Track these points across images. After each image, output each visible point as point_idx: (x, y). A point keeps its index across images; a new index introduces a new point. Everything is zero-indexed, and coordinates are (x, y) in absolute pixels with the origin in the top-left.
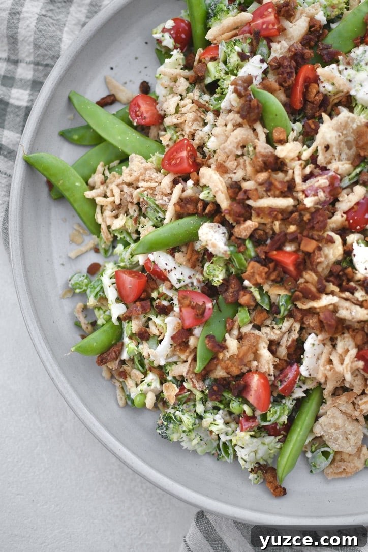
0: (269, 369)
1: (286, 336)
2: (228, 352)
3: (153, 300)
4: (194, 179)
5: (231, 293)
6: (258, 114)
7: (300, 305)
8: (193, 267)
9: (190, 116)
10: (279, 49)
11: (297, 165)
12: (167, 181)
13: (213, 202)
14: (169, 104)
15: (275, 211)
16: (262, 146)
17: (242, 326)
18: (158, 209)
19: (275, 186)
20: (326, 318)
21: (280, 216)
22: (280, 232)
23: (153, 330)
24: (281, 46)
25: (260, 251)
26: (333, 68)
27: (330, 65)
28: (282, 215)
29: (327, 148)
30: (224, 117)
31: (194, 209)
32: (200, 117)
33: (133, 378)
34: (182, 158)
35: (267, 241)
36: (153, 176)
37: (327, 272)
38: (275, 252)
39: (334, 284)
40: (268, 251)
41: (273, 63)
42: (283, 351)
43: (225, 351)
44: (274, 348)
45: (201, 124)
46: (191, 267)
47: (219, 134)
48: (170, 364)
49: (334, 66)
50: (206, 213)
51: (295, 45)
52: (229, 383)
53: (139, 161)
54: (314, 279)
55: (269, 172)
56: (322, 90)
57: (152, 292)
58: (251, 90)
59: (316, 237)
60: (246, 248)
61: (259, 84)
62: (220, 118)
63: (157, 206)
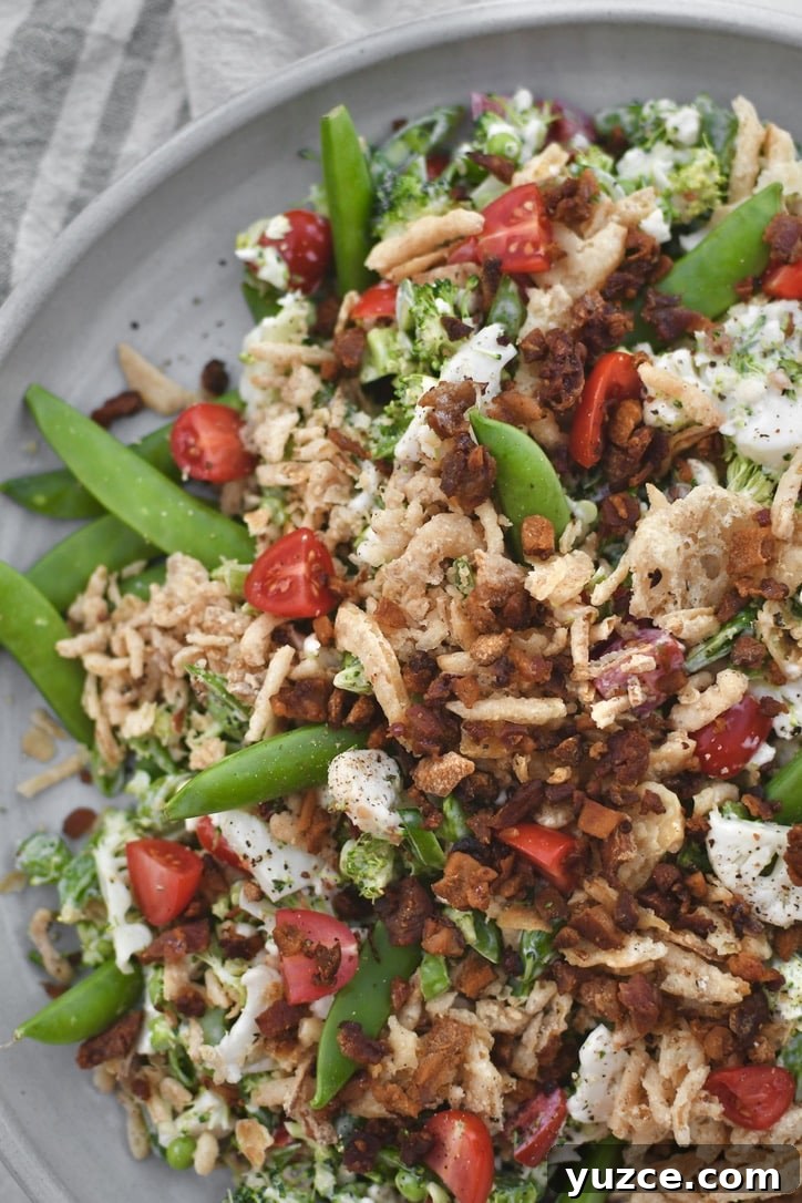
0: (492, 1106)
1: (536, 1024)
2: (393, 1060)
3: (215, 920)
4: (323, 635)
5: (405, 920)
6: (486, 483)
7: (572, 957)
8: (314, 849)
9: (319, 471)
10: (547, 307)
11: (578, 615)
12: (256, 635)
13: (366, 697)
14: (271, 432)
15: (519, 733)
16: (493, 564)
17: (429, 1000)
18: (231, 704)
19: (521, 670)
20: (634, 998)
21: (530, 744)
22: (530, 782)
23: (216, 996)
24: (553, 299)
25: (479, 826)
26: (681, 362)
27: (673, 350)
28: (536, 739)
29: (656, 577)
30: (401, 481)
31: (320, 712)
32: (344, 472)
33: (165, 1097)
34: (294, 581)
35: (497, 796)
36: (223, 620)
37: (642, 880)
38: (515, 832)
39: (657, 914)
40: (497, 827)
41: (531, 347)
42: (527, 1060)
43: (387, 1059)
44: (506, 1052)
45: (346, 489)
46: (310, 852)
47: (387, 529)
48: (254, 1077)
49: (682, 354)
50: (350, 724)
51: (588, 298)
52: (394, 1130)
53: (192, 574)
54: (611, 898)
55: (508, 635)
56: (650, 419)
57: (215, 902)
58: (471, 422)
59: (618, 798)
60: (445, 818)
61: (494, 400)
62: (391, 483)
63: (231, 696)
